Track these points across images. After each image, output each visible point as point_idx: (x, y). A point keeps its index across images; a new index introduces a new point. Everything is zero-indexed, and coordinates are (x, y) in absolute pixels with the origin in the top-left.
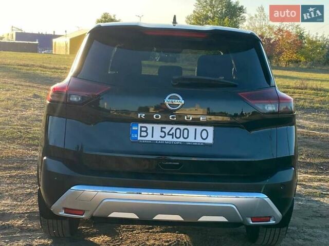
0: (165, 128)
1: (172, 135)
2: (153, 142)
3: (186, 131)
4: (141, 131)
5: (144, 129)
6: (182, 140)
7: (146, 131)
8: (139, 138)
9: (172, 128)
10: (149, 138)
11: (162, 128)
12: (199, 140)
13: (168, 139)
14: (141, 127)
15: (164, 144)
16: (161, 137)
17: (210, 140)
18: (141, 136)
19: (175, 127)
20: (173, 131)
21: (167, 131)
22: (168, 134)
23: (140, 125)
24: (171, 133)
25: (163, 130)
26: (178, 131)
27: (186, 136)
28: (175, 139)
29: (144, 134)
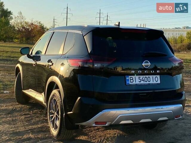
0: (140, 77)
1: (144, 80)
2: (136, 85)
3: (149, 78)
4: (130, 80)
5: (131, 79)
6: (148, 82)
7: (132, 79)
8: (130, 83)
9: (143, 77)
10: (134, 83)
11: (139, 77)
12: (155, 82)
13: (142, 82)
14: (130, 78)
15: (141, 85)
16: (139, 82)
17: (159, 82)
18: (131, 82)
19: (144, 76)
20: (144, 78)
21: (141, 78)
22: (142, 80)
23: (130, 77)
24: (143, 80)
25: (140, 78)
26: (146, 78)
27: (149, 81)
28: (145, 83)
29: (132, 81)
